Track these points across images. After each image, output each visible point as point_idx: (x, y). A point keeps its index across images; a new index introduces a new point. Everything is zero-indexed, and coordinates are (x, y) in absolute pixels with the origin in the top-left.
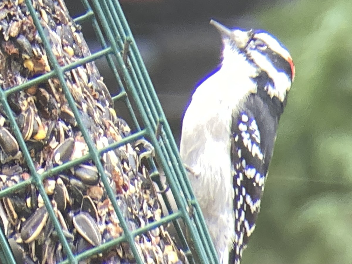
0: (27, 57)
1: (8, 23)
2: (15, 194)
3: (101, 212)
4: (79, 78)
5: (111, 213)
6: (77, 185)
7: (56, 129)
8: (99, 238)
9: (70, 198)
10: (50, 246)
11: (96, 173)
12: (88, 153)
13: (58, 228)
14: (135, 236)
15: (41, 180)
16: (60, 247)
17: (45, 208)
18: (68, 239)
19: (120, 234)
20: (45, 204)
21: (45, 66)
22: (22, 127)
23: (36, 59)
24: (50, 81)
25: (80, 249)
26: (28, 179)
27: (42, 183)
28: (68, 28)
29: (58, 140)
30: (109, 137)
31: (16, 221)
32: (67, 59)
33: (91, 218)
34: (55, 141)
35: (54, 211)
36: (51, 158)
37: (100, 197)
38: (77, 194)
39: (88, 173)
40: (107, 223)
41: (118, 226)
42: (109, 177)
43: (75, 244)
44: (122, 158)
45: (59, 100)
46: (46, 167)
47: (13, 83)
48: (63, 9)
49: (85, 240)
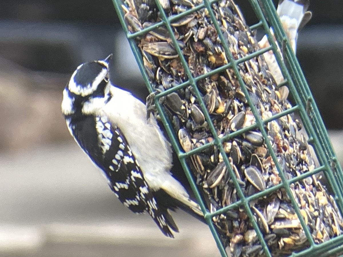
0: (211, 53)
1: (198, 29)
2: (202, 153)
3: (266, 166)
4: (251, 69)
5: (273, 167)
6: (247, 146)
7: (231, 106)
8: (264, 185)
9: (242, 155)
10: (228, 190)
11: (261, 137)
12: (255, 122)
13: (233, 177)
14: (291, 183)
15: (221, 142)
16: (235, 191)
17: (224, 163)
18: (241, 185)
19: (280, 183)
20: (224, 160)
21: (224, 59)
22: (207, 104)
23: (218, 55)
24: (227, 70)
25: (250, 193)
26: (212, 141)
27: (222, 144)
28: (244, 33)
29: (233, 113)
30: (274, 111)
31: (203, 173)
32: (242, 55)
33: (258, 170)
34: (231, 114)
35: (231, 165)
36: (228, 127)
37: (264, 155)
38: (247, 152)
39: (255, 138)
40: (270, 174)
41: (278, 176)
42: (272, 140)
43: (246, 189)
44: (283, 127)
45: (234, 85)
46: (224, 133)
47: (200, 72)
48: (241, 19)
49: (253, 186)
